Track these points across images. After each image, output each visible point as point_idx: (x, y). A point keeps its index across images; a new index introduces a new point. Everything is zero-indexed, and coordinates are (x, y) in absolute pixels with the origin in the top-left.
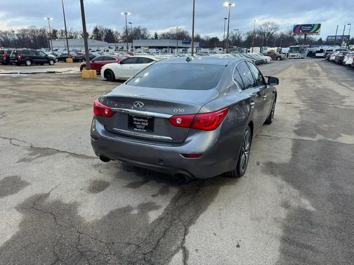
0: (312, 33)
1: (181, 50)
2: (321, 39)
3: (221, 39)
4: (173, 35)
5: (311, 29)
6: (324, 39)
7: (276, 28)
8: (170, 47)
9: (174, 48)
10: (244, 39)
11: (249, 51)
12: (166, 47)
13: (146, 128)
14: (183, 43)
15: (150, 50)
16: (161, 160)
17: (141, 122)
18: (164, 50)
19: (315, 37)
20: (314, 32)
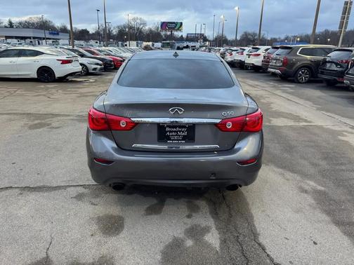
0: (177, 30)
1: (50, 41)
2: (182, 36)
3: (91, 31)
4: (33, 24)
5: (175, 27)
6: (185, 36)
7: (145, 24)
8: (34, 38)
9: (40, 38)
10: (115, 32)
11: (126, 45)
12: (30, 38)
13: (184, 138)
14: (50, 34)
15: (9, 40)
16: (214, 174)
17: (177, 132)
18: (28, 41)
19: (177, 34)
20: (178, 29)
